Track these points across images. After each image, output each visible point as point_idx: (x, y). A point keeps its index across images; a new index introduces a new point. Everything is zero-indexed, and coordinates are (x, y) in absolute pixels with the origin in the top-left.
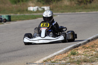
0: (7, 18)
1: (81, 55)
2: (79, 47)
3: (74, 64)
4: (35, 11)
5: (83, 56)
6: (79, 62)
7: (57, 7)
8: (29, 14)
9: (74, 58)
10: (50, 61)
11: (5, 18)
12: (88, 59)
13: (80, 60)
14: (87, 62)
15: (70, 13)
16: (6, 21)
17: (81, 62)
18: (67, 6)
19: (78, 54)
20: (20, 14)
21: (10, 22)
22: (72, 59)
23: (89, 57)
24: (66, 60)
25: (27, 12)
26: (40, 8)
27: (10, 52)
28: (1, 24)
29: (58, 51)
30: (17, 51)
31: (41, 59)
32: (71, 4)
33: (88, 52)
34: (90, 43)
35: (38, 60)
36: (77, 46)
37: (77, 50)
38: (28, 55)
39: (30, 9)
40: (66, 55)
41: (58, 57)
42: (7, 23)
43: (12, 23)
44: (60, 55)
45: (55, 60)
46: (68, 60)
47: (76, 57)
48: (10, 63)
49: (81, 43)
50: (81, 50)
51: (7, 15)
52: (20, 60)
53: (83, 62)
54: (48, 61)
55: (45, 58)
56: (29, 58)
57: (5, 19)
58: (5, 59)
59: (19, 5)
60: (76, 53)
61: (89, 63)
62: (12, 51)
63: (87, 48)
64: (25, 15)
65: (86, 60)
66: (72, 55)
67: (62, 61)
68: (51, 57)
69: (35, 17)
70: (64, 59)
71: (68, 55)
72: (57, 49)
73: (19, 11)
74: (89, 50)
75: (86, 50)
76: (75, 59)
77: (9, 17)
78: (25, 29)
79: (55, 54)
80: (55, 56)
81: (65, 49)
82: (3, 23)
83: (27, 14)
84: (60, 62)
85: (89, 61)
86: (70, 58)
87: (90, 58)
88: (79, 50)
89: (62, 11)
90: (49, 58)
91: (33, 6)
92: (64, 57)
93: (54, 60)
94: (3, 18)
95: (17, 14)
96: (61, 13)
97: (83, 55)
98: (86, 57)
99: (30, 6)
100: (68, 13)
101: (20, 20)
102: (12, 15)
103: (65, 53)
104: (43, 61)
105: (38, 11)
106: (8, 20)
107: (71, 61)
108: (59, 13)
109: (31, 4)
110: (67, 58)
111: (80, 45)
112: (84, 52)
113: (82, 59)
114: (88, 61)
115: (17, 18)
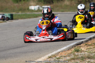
0: (9, 17)
1: (84, 52)
2: (82, 45)
3: (79, 60)
4: (36, 10)
5: (86, 53)
6: (83, 58)
7: (57, 6)
8: (31, 13)
9: (78, 55)
10: (55, 57)
11: (7, 16)
12: (92, 55)
13: (84, 57)
14: (91, 59)
15: (71, 12)
16: (8, 19)
17: (85, 58)
18: (67, 6)
19: (82, 51)
20: (22, 13)
21: (12, 21)
22: (76, 56)
23: (92, 54)
24: (70, 56)
25: (29, 11)
26: (41, 7)
27: (15, 48)
28: (4, 22)
29: (62, 48)
30: (22, 48)
31: (46, 55)
32: (71, 4)
33: (91, 49)
34: (92, 41)
35: (43, 56)
36: (80, 44)
37: (80, 47)
38: (33, 52)
39: (31, 8)
40: (70, 51)
41: (62, 54)
42: (9, 22)
43: (14, 21)
44: (64, 52)
45: (60, 57)
46: (72, 56)
47: (80, 54)
48: (16, 59)
49: (83, 41)
50: (83, 48)
51: (9, 13)
52: (26, 56)
53: (87, 58)
54: (53, 57)
55: (50, 55)
56: (34, 54)
57: (8, 18)
58: (11, 55)
59: (21, 4)
60: (80, 50)
61: (93, 59)
62: (17, 48)
63: (90, 45)
64: (26, 14)
65: (90, 57)
66: (76, 51)
67: (66, 57)
68: (56, 54)
69: (37, 16)
70: (69, 56)
71: (72, 52)
72: (61, 46)
73: (21, 10)
74: (92, 47)
75: (88, 47)
76: (80, 56)
77: (12, 15)
78: (28, 27)
79: (59, 51)
80: (59, 52)
81: (68, 46)
82: (5, 21)
83: (28, 13)
84: (65, 58)
85: (93, 57)
86: (74, 55)
87: (94, 55)
88: (81, 47)
89: (62, 10)
90: (53, 54)
91: (34, 5)
92: (68, 54)
93: (58, 56)
94: (6, 17)
95: (19, 12)
96: (61, 12)
97: (86, 51)
98: (90, 54)
99: (31, 5)
100: (69, 12)
101: (22, 18)
102: (14, 13)
103: (69, 50)
104: (48, 57)
105: (39, 10)
106: (10, 18)
107: (76, 57)
108: (59, 12)
109: (32, 3)
110: (72, 54)
111: (82, 42)
112: (87, 49)
113: (86, 56)
114: (91, 57)
115: (19, 17)
